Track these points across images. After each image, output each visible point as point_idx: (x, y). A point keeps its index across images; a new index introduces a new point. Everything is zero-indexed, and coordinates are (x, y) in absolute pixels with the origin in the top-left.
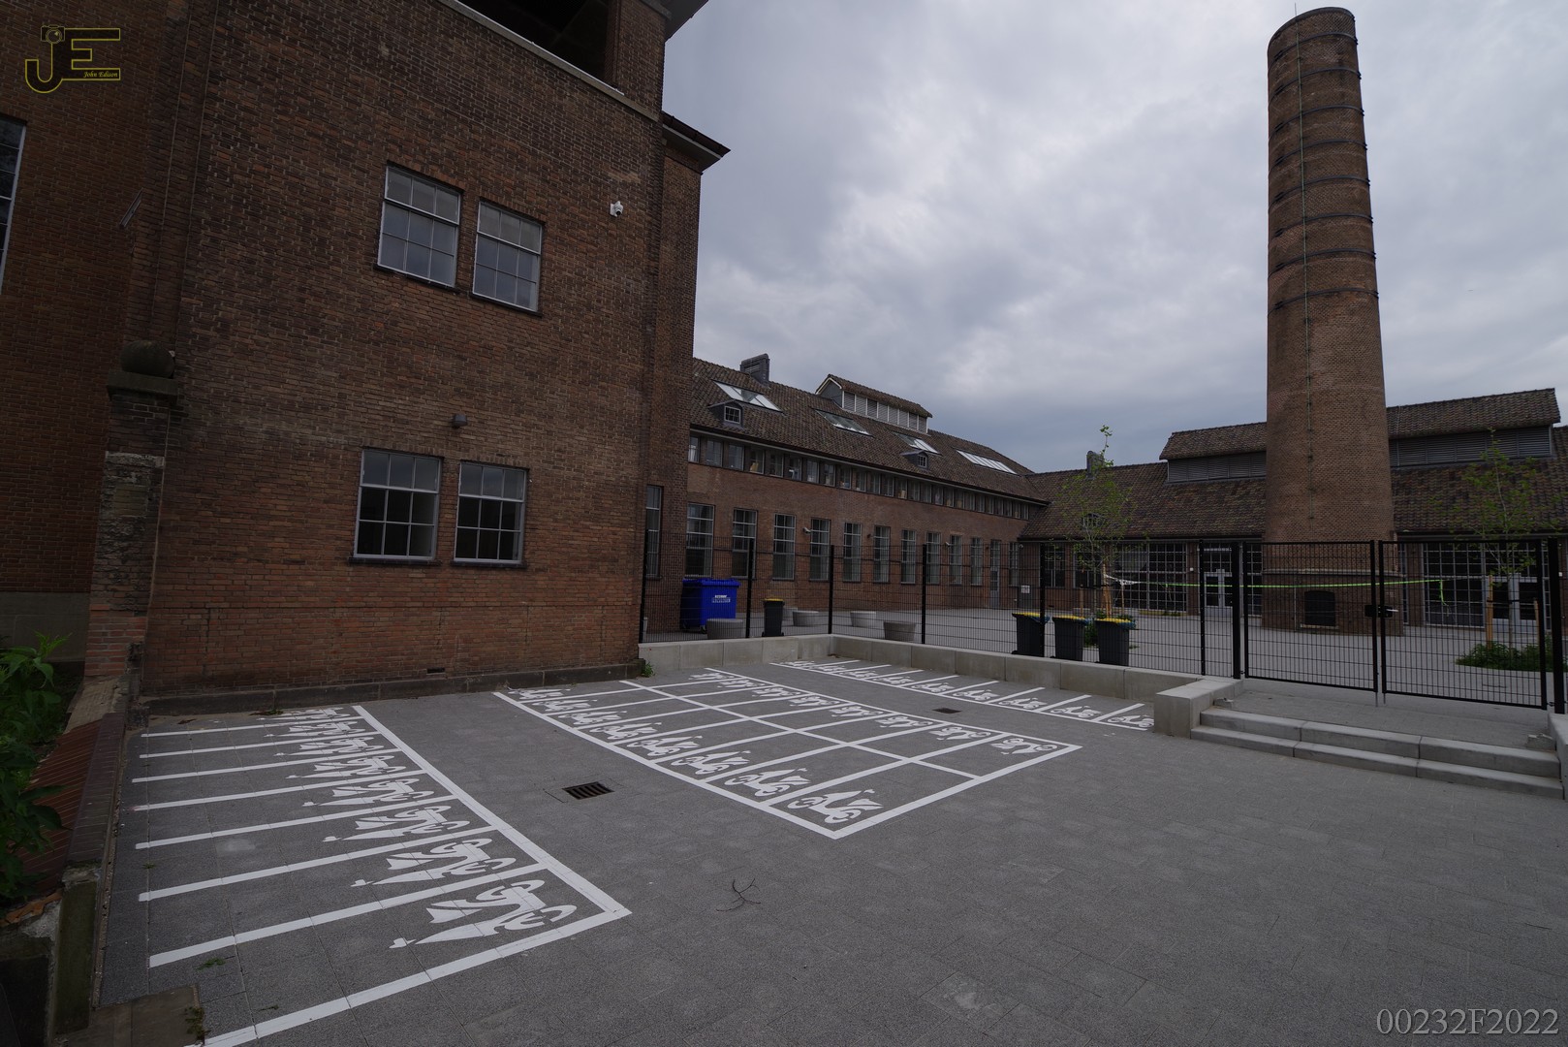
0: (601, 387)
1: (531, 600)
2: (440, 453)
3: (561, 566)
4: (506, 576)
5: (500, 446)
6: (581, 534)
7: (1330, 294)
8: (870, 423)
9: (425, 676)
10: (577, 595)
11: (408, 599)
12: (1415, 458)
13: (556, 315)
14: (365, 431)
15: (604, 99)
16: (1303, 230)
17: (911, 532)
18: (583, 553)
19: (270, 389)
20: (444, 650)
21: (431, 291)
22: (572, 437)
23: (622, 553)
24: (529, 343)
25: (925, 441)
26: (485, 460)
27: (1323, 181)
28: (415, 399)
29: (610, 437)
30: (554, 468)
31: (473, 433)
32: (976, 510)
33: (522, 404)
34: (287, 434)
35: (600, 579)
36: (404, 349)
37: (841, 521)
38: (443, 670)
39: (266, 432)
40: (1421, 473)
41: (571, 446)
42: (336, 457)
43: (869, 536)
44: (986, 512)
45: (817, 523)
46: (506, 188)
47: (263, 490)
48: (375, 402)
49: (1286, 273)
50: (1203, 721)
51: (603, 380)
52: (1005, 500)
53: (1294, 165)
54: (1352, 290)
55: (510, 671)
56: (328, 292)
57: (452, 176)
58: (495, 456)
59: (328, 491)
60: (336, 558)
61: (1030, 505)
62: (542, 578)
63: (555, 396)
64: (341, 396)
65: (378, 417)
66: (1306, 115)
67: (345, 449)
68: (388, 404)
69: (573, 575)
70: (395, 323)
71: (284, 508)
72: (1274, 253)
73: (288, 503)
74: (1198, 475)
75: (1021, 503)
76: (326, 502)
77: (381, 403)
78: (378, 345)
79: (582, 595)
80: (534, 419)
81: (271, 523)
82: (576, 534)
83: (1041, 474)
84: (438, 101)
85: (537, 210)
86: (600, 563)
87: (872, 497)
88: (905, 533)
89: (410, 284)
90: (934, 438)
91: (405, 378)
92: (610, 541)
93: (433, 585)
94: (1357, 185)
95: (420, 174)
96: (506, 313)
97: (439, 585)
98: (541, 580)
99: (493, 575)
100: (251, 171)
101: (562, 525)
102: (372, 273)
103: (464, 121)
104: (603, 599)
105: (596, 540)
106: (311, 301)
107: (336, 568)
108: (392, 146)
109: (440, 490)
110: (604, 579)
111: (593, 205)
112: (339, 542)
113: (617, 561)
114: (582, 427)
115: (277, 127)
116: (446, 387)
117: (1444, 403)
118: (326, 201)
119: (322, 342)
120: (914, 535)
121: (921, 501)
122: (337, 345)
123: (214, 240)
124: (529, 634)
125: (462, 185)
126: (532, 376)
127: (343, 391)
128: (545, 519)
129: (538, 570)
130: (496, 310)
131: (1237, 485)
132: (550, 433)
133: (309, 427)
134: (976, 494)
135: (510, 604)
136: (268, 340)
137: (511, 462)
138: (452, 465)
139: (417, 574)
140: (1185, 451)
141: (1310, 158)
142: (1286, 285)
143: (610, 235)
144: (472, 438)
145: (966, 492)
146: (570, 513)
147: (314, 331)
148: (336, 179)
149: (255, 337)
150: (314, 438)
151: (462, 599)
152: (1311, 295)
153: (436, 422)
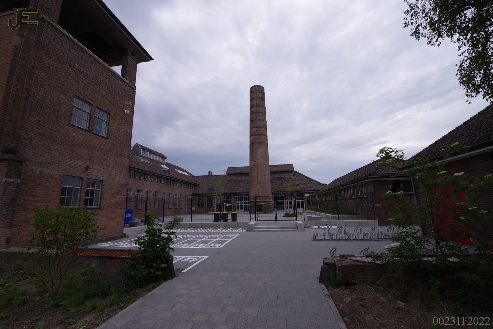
0: (121, 158)
1: (102, 218)
2: (82, 177)
3: (109, 207)
5: (97, 174)
7: (261, 143)
8: (150, 160)
12: (273, 176)
13: (111, 138)
14: (64, 170)
15: (125, 83)
16: (256, 129)
17: (165, 193)
18: (114, 204)
19: (41, 158)
21: (83, 131)
22: (113, 171)
23: (123, 203)
24: (105, 146)
25: (166, 165)
26: (93, 178)
27: (259, 120)
28: (78, 161)
29: (122, 171)
30: (109, 180)
31: (90, 171)
32: (182, 187)
33: (102, 162)
34: (44, 171)
36: (76, 147)
37: (145, 190)
39: (39, 171)
40: (274, 179)
41: (113, 174)
42: (57, 178)
43: (153, 195)
44: (184, 187)
45: (138, 191)
46: (102, 104)
47: (37, 188)
48: (67, 162)
49: (253, 137)
50: (254, 228)
51: (121, 156)
52: (189, 183)
53: (254, 115)
54: (264, 143)
56: (58, 131)
57: (90, 100)
58: (95, 177)
59: (54, 188)
62: (105, 211)
63: (110, 160)
65: (68, 166)
66: (256, 106)
67: (59, 176)
68: (71, 163)
69: (112, 210)
70: (74, 140)
71: (42, 194)
72: (251, 132)
73: (44, 192)
74: (234, 178)
75: (193, 184)
76: (53, 191)
77: (69, 162)
78: (69, 146)
79: (113, 215)
80: (105, 167)
81: (38, 198)
82: (113, 198)
83: (196, 176)
84: (88, 80)
85: (109, 111)
86: (118, 206)
87: (154, 183)
88: (163, 193)
89: (78, 129)
90: (168, 164)
91: (75, 155)
92: (121, 200)
94: (265, 122)
95: (83, 99)
96: (100, 137)
100: (41, 95)
101: (110, 196)
102: (69, 126)
103: (94, 86)
104: (118, 216)
105: (117, 200)
106: (53, 133)
108: (77, 91)
109: (81, 187)
110: (119, 211)
111: (121, 110)
112: (55, 203)
113: (122, 205)
114: (116, 169)
115: (49, 83)
116: (85, 158)
117: (277, 165)
118: (60, 105)
119: (56, 145)
120: (166, 194)
121: (168, 184)
122: (59, 146)
123: (30, 114)
125: (92, 103)
126: (105, 154)
127: (60, 159)
128: (106, 194)
129: (104, 209)
130: (98, 137)
131: (242, 181)
132: (108, 170)
133: (50, 169)
134: (182, 182)
135: (97, 219)
136: (42, 144)
137: (99, 179)
138: (85, 180)
140: (231, 172)
141: (257, 115)
142: (253, 140)
143: (125, 118)
144: (90, 172)
145: (179, 181)
146: (112, 192)
147: (54, 142)
148: (62, 99)
149: (38, 143)
150: (51, 172)
152: (257, 143)
153: (82, 168)
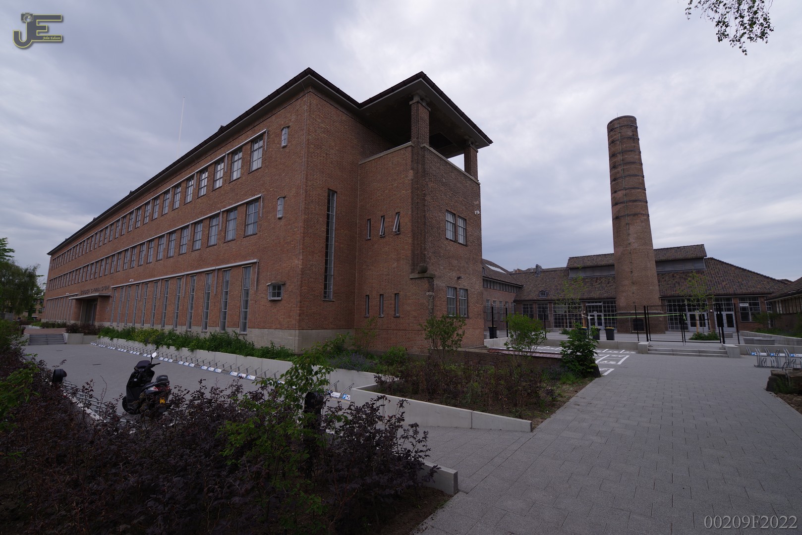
0: (477, 265)
1: (470, 327)
2: (456, 286)
3: (473, 316)
5: (464, 284)
6: (476, 307)
7: (635, 215)
10: (476, 325)
12: (661, 269)
13: (469, 245)
14: (447, 282)
16: (624, 192)
18: (476, 313)
19: (436, 272)
21: (452, 242)
22: (473, 279)
24: (465, 254)
26: (462, 288)
27: (630, 176)
28: (453, 272)
29: (478, 278)
30: (471, 289)
31: (461, 281)
32: (500, 290)
33: (466, 271)
35: (479, 320)
36: (451, 259)
39: (436, 284)
40: (663, 275)
41: (473, 282)
42: (444, 289)
44: (503, 290)
46: (461, 212)
47: (436, 299)
49: (619, 206)
50: (650, 350)
51: (476, 262)
53: (619, 169)
54: (642, 214)
56: (441, 247)
57: (453, 210)
59: (443, 298)
61: (516, 287)
62: (470, 321)
63: (470, 268)
65: (449, 278)
66: (623, 152)
69: (475, 319)
70: (449, 252)
72: (613, 199)
73: (439, 302)
74: (581, 275)
75: (514, 286)
76: (443, 301)
77: (449, 275)
78: (448, 259)
80: (468, 275)
81: (437, 307)
84: (451, 190)
85: (465, 217)
86: (478, 316)
91: (451, 267)
92: (479, 309)
94: (641, 178)
95: (450, 212)
96: (462, 246)
100: (431, 218)
101: (473, 305)
102: (445, 240)
104: (479, 326)
106: (439, 249)
108: (446, 206)
109: (455, 296)
111: (473, 212)
112: (445, 312)
113: (481, 315)
114: (474, 276)
115: (433, 205)
116: (456, 268)
118: (440, 223)
119: (441, 260)
121: (484, 287)
123: (428, 237)
124: (470, 336)
125: (455, 212)
126: (467, 263)
127: (444, 272)
128: (470, 304)
129: (470, 318)
130: (459, 245)
131: (598, 278)
132: (470, 279)
133: (440, 282)
135: (467, 328)
137: (465, 288)
138: (458, 289)
140: (576, 265)
141: (625, 167)
142: (619, 211)
143: (476, 220)
146: (474, 302)
147: (440, 257)
148: (441, 217)
149: (433, 260)
150: (441, 285)
152: (628, 215)
153: (455, 278)
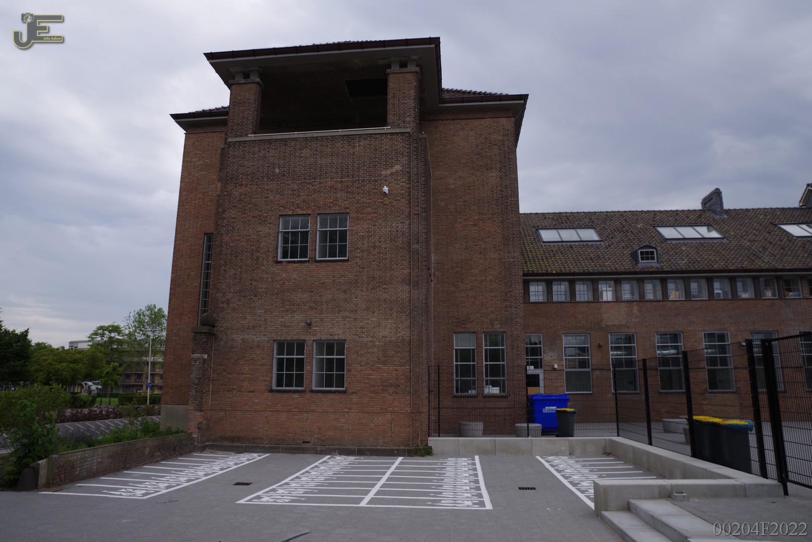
0: (384, 288)
1: (349, 409)
2: (304, 338)
3: (365, 390)
4: (336, 396)
5: (331, 330)
6: (376, 372)
9: (301, 445)
10: (376, 406)
11: (293, 408)
13: (356, 257)
14: (274, 333)
15: (377, 136)
18: (378, 383)
19: (242, 322)
20: (309, 433)
21: (298, 265)
22: (368, 319)
23: (402, 381)
24: (343, 275)
26: (324, 339)
28: (293, 315)
30: (359, 337)
31: (318, 326)
33: (341, 307)
34: (247, 339)
35: (389, 397)
36: (288, 294)
38: (309, 442)
39: (241, 340)
41: (367, 324)
42: (264, 346)
46: (329, 205)
47: (241, 363)
48: (277, 320)
51: (385, 284)
55: (341, 446)
56: (260, 278)
57: (305, 210)
58: (329, 336)
59: (262, 361)
60: (266, 390)
63: (358, 300)
64: (265, 320)
65: (279, 326)
67: (267, 342)
68: (282, 320)
69: (373, 395)
70: (284, 284)
71: (248, 369)
73: (249, 367)
76: (261, 366)
77: (280, 320)
78: (278, 295)
79: (378, 406)
80: (347, 314)
81: (244, 376)
82: (374, 372)
84: (299, 180)
85: (344, 208)
86: (388, 388)
89: (289, 265)
91: (288, 307)
92: (394, 375)
93: (302, 401)
95: (291, 215)
96: (331, 264)
97: (305, 401)
98: (355, 398)
99: (330, 396)
100: (235, 240)
101: (364, 368)
102: (275, 265)
103: (309, 183)
104: (391, 409)
105: (385, 375)
106: (254, 284)
107: (266, 394)
108: (281, 208)
109: (306, 356)
110: (391, 397)
111: (375, 193)
112: (266, 383)
113: (399, 386)
114: (374, 313)
115: (242, 220)
116: (305, 307)
118: (258, 241)
119: (259, 299)
122: (263, 299)
123: (225, 270)
124: (350, 427)
125: (309, 212)
126: (345, 292)
127: (266, 318)
128: (355, 366)
129: (354, 393)
130: (327, 264)
132: (356, 319)
133: (255, 335)
135: (339, 411)
136: (241, 303)
137: (336, 338)
138: (310, 343)
139: (296, 396)
143: (385, 204)
144: (318, 328)
146: (369, 361)
147: (255, 296)
148: (261, 231)
149: (237, 303)
150: (256, 339)
151: (316, 408)
153: (301, 324)
